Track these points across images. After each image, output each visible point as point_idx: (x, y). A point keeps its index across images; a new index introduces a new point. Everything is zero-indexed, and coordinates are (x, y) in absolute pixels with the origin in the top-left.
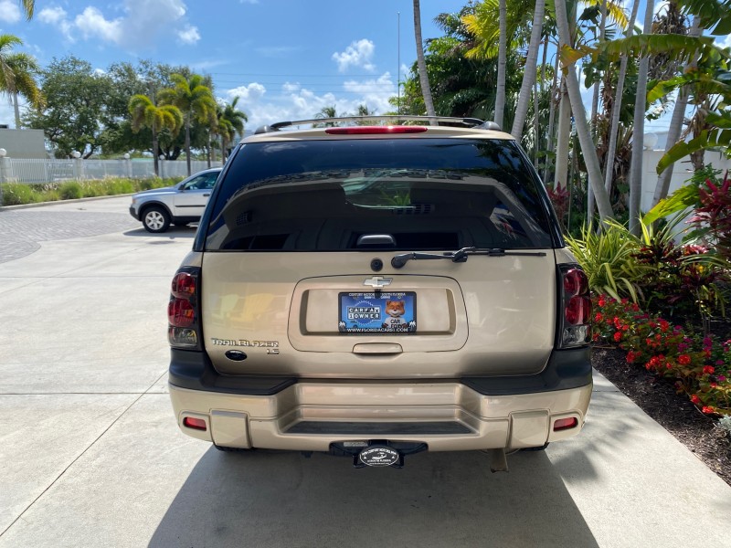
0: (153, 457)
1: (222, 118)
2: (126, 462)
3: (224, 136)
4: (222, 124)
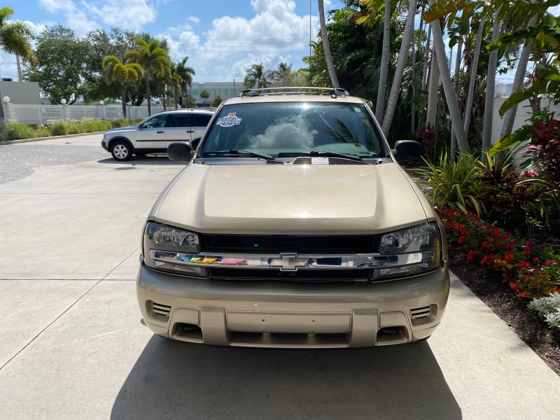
1: (175, 73)
3: (176, 87)
4: (175, 78)
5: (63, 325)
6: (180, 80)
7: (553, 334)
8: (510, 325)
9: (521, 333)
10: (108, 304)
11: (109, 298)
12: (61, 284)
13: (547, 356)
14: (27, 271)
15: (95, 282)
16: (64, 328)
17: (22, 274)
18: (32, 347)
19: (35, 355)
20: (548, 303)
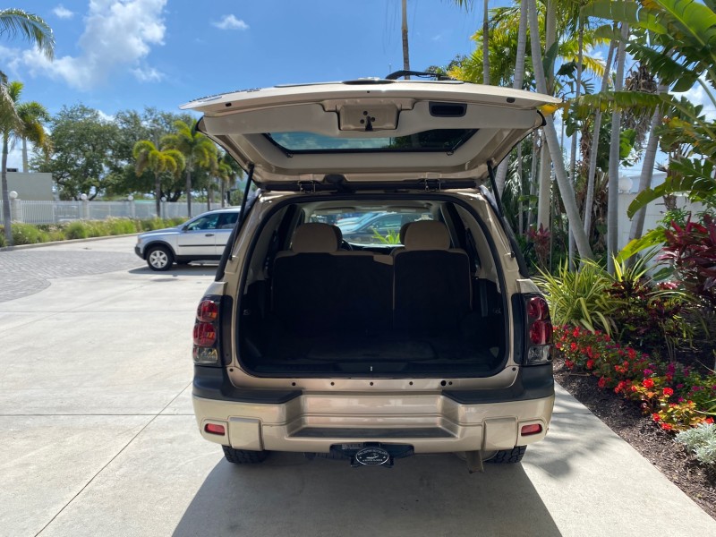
0: (169, 468)
1: (221, 163)
2: (145, 473)
3: (224, 179)
4: (223, 168)
5: (120, 467)
6: (228, 170)
7: (706, 473)
8: (654, 464)
9: (668, 472)
10: (171, 443)
11: (171, 435)
12: (110, 420)
13: (700, 498)
14: (64, 404)
15: (151, 418)
16: (122, 471)
17: (60, 408)
18: (87, 494)
19: (92, 502)
20: (697, 435)
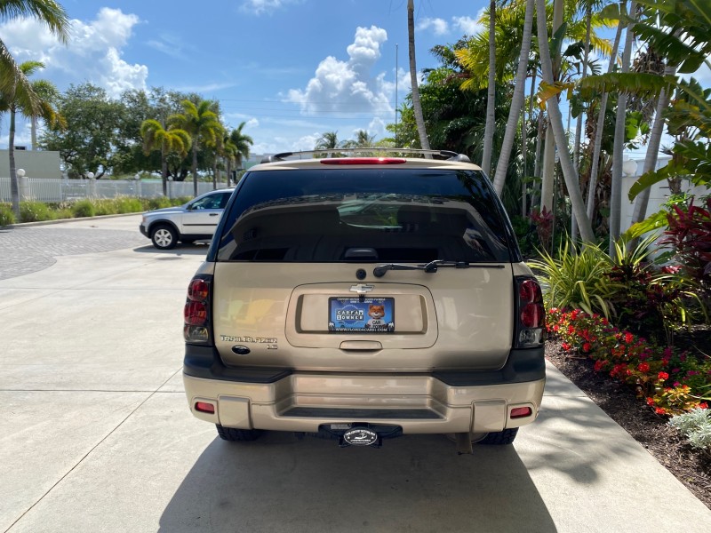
0: (165, 444)
1: (228, 142)
2: (140, 449)
3: (230, 159)
4: (229, 148)
5: (116, 443)
6: (234, 150)
7: (699, 457)
8: (647, 448)
9: (660, 456)
10: (167, 419)
11: (167, 413)
12: (108, 395)
13: (691, 482)
14: (64, 380)
15: (148, 394)
16: (116, 446)
17: (59, 384)
19: (86, 477)
20: (690, 420)
